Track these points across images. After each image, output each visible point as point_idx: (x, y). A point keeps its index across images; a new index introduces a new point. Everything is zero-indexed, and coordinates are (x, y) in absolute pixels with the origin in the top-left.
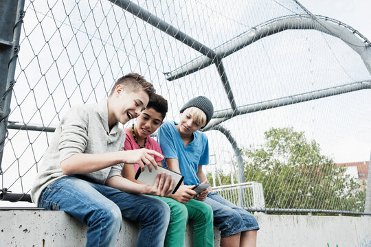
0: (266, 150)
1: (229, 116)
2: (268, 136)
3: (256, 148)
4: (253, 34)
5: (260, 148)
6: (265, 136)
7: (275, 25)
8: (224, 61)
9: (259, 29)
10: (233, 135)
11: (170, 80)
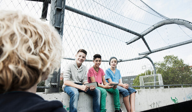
0: (164, 63)
1: (149, 54)
2: (165, 59)
3: (161, 62)
4: (153, 27)
5: (162, 62)
6: (164, 58)
7: (160, 24)
8: (144, 37)
9: (155, 26)
10: (151, 59)
11: (128, 44)
